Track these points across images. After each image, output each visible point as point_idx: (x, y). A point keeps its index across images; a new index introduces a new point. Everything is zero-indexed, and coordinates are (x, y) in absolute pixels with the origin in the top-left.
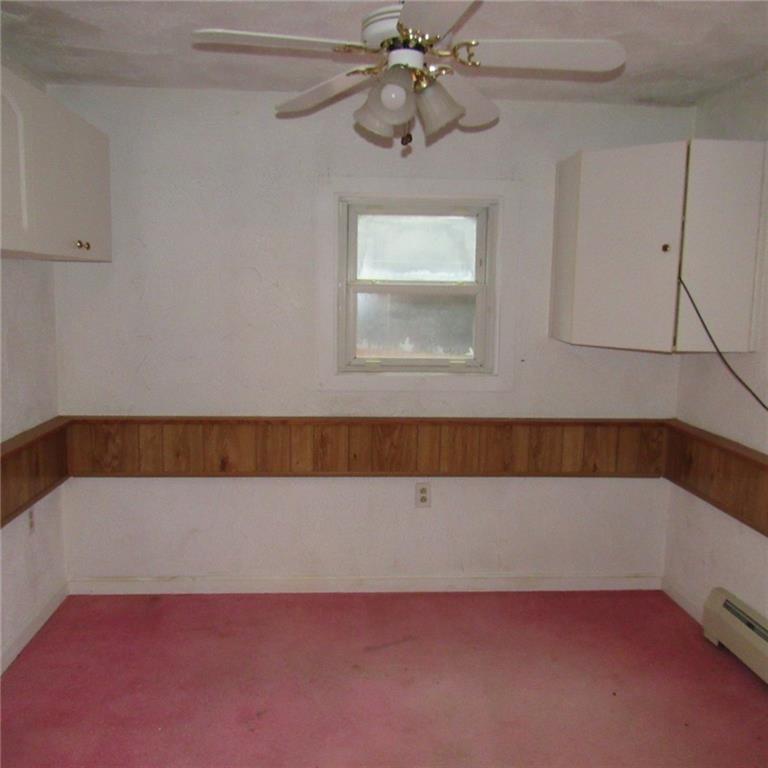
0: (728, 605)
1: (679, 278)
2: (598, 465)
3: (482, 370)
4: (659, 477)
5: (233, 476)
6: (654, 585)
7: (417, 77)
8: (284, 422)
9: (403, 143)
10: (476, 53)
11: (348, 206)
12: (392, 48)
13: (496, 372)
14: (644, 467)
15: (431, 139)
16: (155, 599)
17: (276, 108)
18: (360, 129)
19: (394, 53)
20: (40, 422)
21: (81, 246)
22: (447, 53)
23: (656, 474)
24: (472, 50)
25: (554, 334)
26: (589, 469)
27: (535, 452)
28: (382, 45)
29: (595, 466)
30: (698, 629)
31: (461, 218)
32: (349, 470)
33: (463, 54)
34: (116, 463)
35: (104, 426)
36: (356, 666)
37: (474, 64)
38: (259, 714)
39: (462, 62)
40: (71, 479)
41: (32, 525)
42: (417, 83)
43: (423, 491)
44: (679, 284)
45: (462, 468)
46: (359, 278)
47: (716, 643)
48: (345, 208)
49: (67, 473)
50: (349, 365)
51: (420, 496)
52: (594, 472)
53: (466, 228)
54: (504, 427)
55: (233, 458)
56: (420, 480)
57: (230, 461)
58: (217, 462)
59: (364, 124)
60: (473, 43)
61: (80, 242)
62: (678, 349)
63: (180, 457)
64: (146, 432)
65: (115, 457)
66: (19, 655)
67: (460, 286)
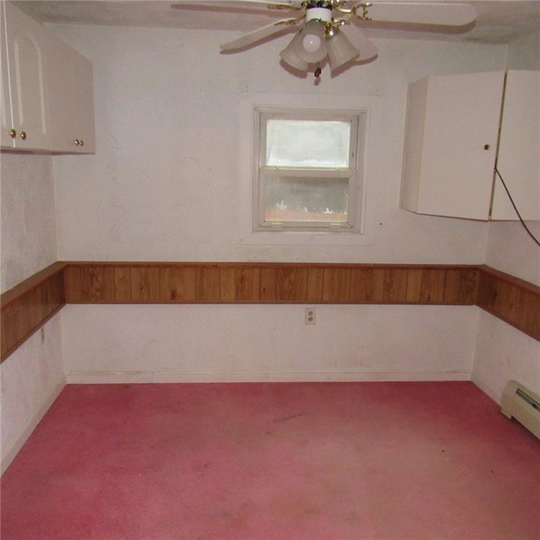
0: (519, 392)
1: (496, 168)
2: (431, 297)
3: (352, 230)
4: (472, 305)
5: (179, 303)
6: (467, 377)
7: (327, 27)
8: (216, 266)
9: (315, 75)
10: (369, 11)
11: (260, 113)
12: (310, 6)
13: (362, 232)
14: (462, 298)
15: (335, 73)
16: (126, 386)
17: (221, 47)
18: (284, 64)
19: (311, 10)
20: (46, 266)
21: (78, 143)
22: (349, 11)
23: (471, 303)
24: (366, 9)
25: (403, 205)
26: (424, 299)
27: (388, 287)
28: (302, 4)
29: (429, 297)
30: (498, 409)
31: (339, 123)
32: (260, 299)
33: (360, 12)
34: (98, 294)
35: (91, 269)
36: (268, 433)
37: (367, 19)
38: (206, 465)
39: (359, 17)
40: (68, 305)
41: (43, 337)
42: (327, 32)
43: (311, 313)
44: (495, 173)
45: (338, 298)
46: (268, 165)
47: (510, 418)
48: (258, 115)
49: (64, 300)
50: (260, 226)
51: (308, 317)
52: (429, 302)
53: (343, 130)
54: (367, 270)
55: (179, 291)
56: (309, 306)
57: (178, 292)
58: (169, 294)
59: (286, 61)
60: (368, 4)
61: (77, 141)
62: (493, 219)
63: (143, 290)
64: (120, 273)
65: (97, 290)
66: (38, 426)
67: (338, 171)
